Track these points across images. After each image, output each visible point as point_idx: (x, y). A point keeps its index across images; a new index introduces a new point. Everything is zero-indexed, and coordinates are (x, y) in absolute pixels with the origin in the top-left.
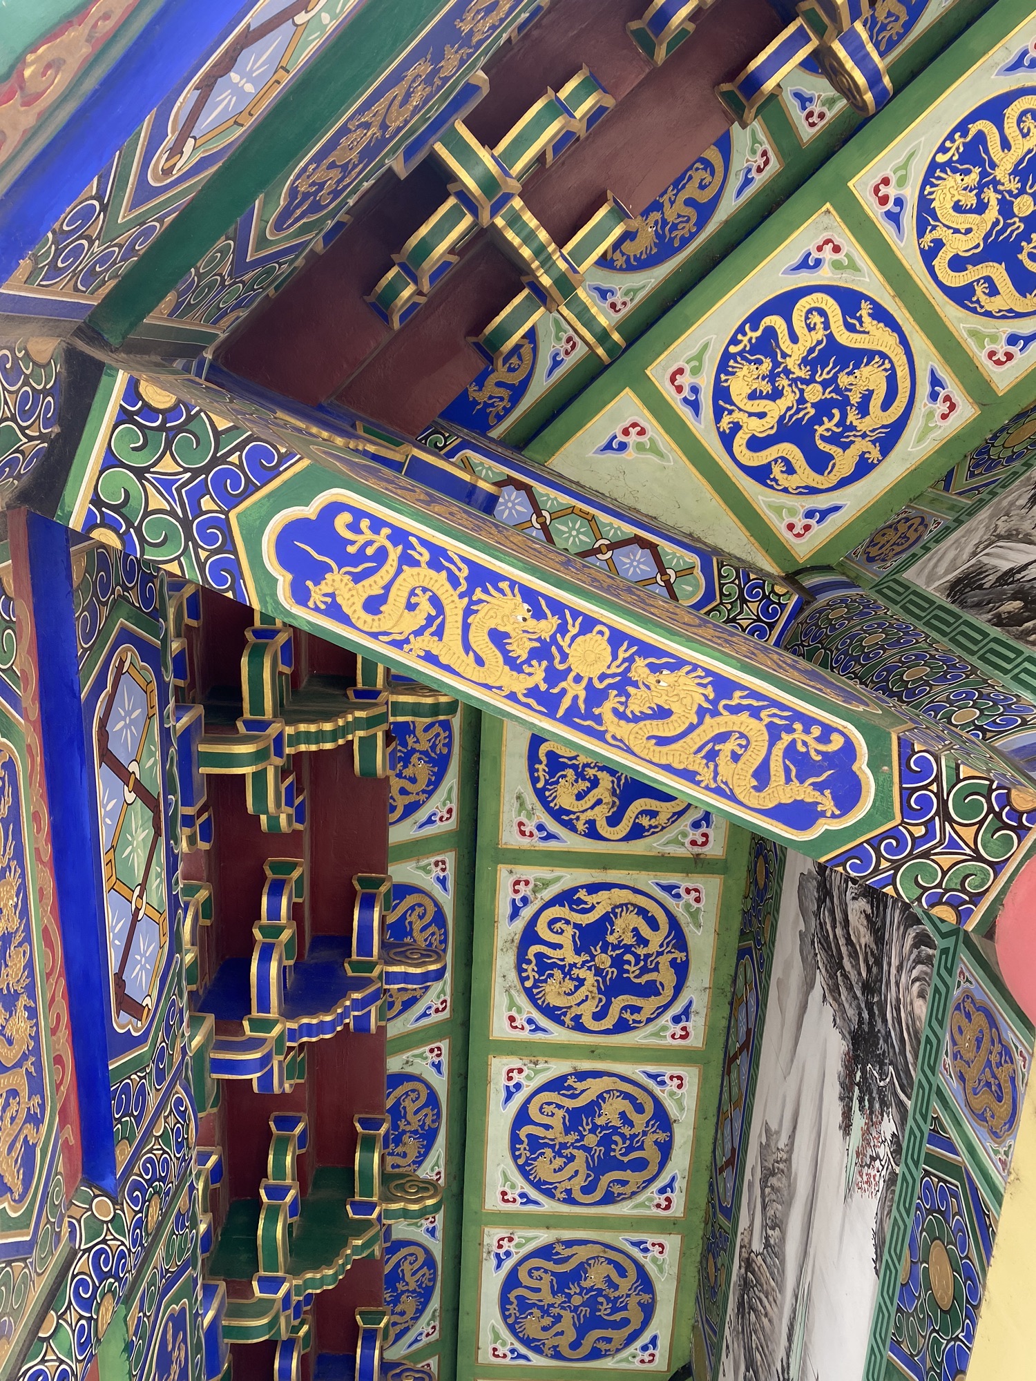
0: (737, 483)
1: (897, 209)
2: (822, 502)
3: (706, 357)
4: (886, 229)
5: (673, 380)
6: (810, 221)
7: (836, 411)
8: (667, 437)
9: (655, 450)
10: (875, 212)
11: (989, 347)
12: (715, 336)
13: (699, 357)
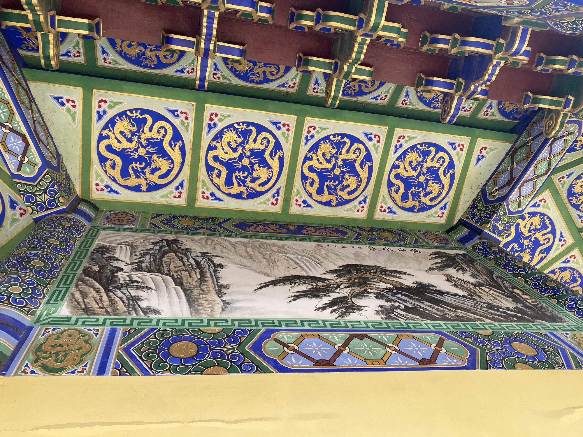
0: (92, 154)
1: (213, 126)
2: (115, 186)
3: (118, 106)
4: (205, 128)
5: (100, 101)
6: (186, 102)
7: (144, 164)
8: (81, 117)
9: (73, 116)
10: (206, 120)
11: (204, 190)
12: (126, 103)
13: (116, 104)
